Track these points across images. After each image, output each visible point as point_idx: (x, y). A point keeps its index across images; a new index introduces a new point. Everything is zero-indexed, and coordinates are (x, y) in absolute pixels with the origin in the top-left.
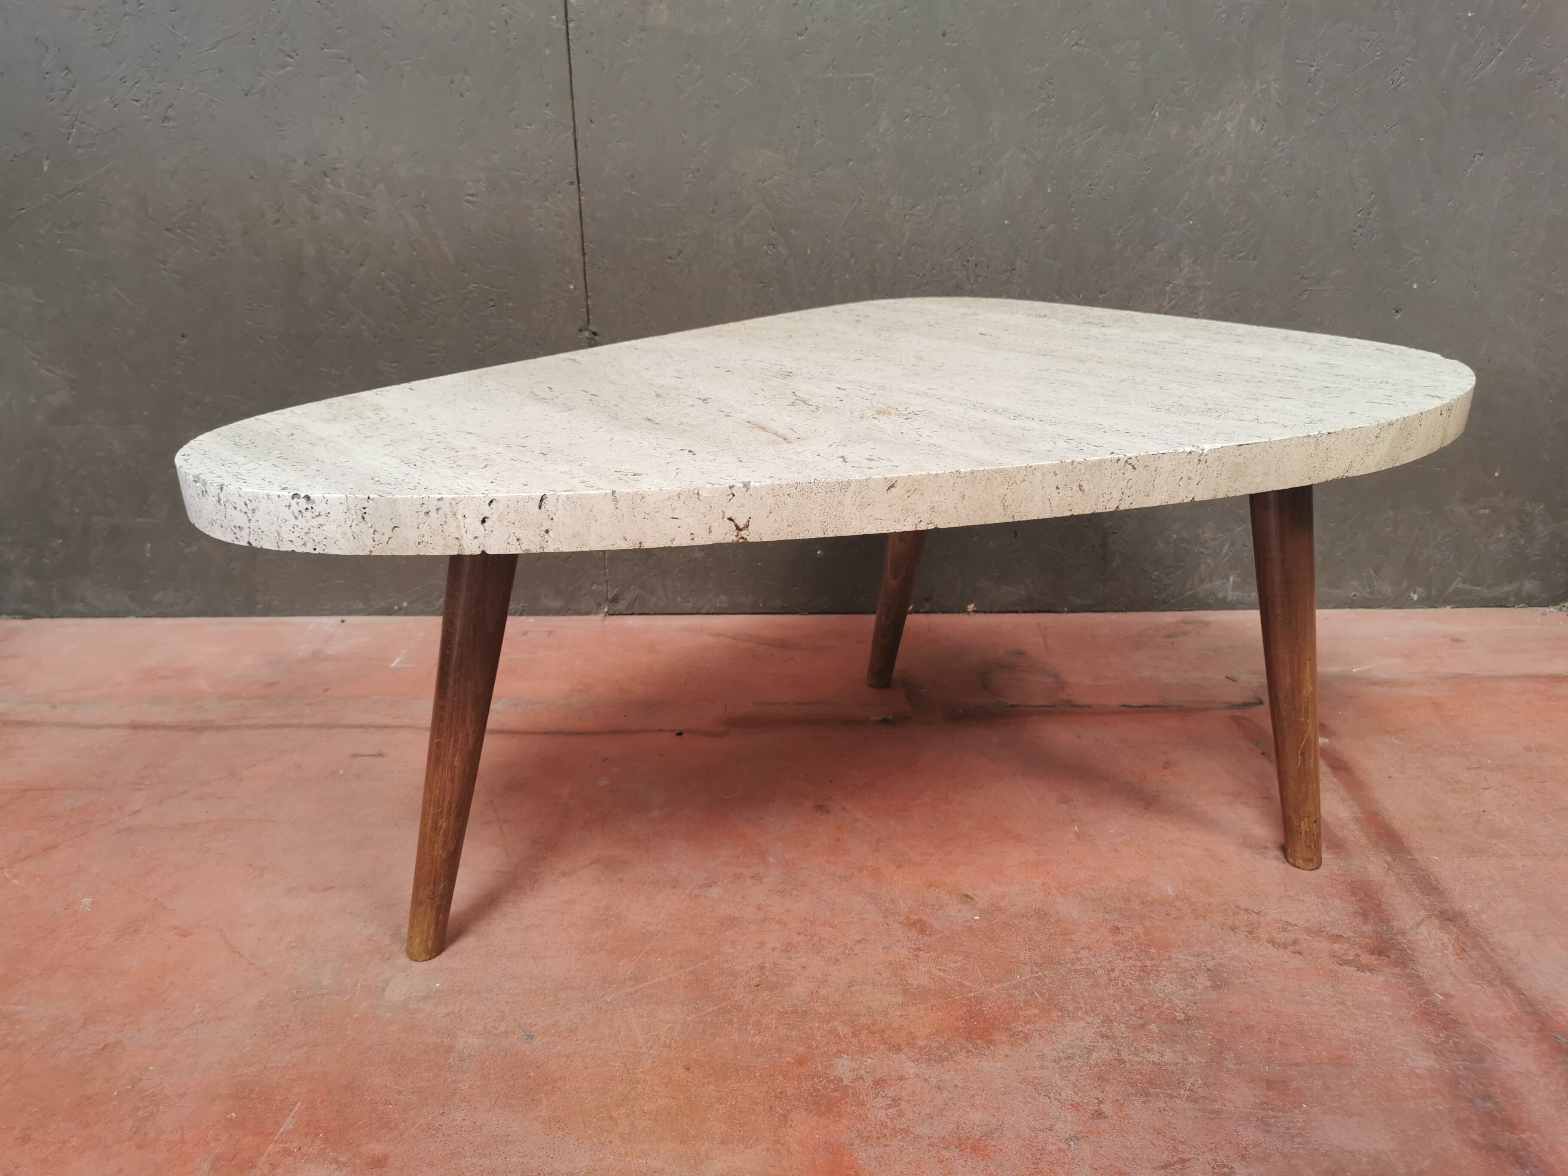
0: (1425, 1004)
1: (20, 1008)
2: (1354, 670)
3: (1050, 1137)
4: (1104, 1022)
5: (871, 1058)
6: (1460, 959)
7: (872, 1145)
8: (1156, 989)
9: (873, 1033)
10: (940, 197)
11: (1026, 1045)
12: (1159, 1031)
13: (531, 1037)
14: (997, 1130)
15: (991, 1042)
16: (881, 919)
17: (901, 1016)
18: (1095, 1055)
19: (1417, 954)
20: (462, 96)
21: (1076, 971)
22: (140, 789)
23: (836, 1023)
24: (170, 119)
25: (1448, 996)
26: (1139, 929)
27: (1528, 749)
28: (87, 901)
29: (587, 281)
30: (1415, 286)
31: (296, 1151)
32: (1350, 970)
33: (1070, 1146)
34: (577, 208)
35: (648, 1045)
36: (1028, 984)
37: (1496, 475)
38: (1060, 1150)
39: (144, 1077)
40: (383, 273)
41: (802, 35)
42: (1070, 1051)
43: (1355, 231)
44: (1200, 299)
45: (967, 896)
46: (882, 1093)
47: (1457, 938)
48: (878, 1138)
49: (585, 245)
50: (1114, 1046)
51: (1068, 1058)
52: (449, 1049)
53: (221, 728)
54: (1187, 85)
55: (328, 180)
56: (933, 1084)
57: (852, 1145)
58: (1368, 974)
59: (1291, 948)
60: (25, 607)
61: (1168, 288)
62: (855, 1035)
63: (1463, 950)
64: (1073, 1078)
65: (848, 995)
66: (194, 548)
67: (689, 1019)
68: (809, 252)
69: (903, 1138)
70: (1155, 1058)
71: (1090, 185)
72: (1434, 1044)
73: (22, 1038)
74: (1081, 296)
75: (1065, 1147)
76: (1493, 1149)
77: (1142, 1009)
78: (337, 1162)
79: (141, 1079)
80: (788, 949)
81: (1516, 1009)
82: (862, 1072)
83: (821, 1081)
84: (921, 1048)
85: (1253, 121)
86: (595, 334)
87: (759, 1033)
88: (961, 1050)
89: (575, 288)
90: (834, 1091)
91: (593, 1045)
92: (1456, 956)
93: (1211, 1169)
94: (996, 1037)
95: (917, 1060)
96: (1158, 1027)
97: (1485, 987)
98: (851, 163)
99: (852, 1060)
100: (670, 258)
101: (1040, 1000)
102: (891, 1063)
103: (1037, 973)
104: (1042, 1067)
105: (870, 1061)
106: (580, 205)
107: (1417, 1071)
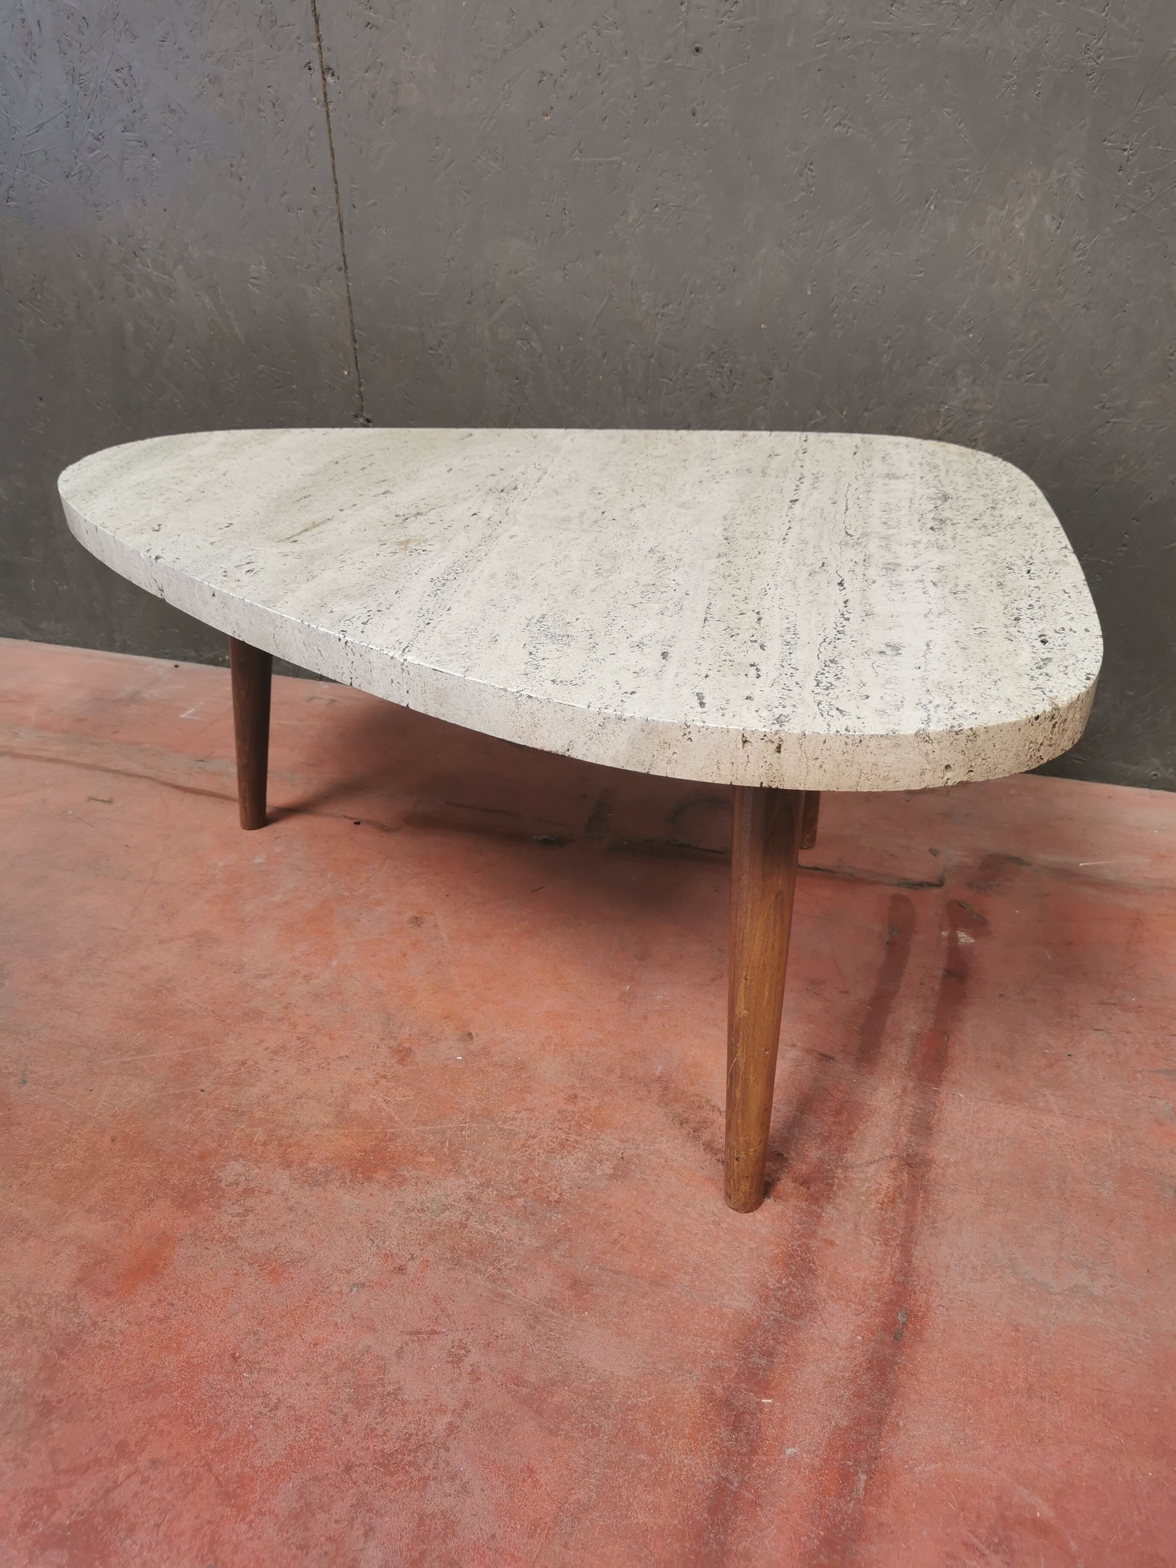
0: (799, 1246)
2: (1081, 864)
3: (342, 1278)
4: (482, 1185)
5: (260, 1168)
6: (881, 1209)
7: (196, 1245)
8: (557, 1165)
9: (281, 1146)
10: (693, 296)
11: (396, 1189)
12: (523, 1206)
13: (25, 1082)
14: (305, 1259)
15: (369, 1179)
16: (377, 1041)
17: (316, 1135)
18: (446, 1214)
19: (840, 1193)
20: (240, 179)
21: (501, 1130)
23: (259, 1129)
24: (12, 200)
25: (830, 1244)
26: (595, 1102)
29: (359, 368)
33: (351, 1291)
34: (346, 295)
35: (103, 1111)
36: (448, 1132)
38: (341, 1292)
40: (188, 351)
41: (547, 115)
42: (428, 1204)
44: (980, 423)
45: (470, 1035)
46: (242, 1201)
47: (900, 1187)
48: (206, 1240)
49: (355, 331)
50: (470, 1210)
51: (422, 1211)
54: (968, 173)
55: (138, 260)
56: (290, 1204)
57: (181, 1240)
61: (942, 410)
62: (265, 1144)
63: (893, 1201)
64: (408, 1231)
65: (290, 1106)
68: (562, 349)
69: (225, 1246)
70: (494, 1230)
71: (855, 288)
72: (767, 1288)
74: (844, 413)
75: (347, 1290)
76: (724, 1404)
77: (526, 1181)
80: (280, 1050)
81: (886, 1274)
82: (243, 1178)
83: (204, 1178)
84: (307, 1170)
85: (1048, 217)
86: (368, 421)
87: (193, 1122)
88: (338, 1180)
89: (349, 374)
90: (208, 1189)
91: (62, 1100)
92: (878, 1205)
94: (378, 1175)
95: (295, 1179)
96: (525, 1202)
98: (601, 256)
99: (244, 1165)
100: (431, 349)
101: (446, 1150)
102: (272, 1176)
103: (465, 1123)
104: (391, 1213)
105: (257, 1170)
106: (349, 291)
107: (725, 1310)
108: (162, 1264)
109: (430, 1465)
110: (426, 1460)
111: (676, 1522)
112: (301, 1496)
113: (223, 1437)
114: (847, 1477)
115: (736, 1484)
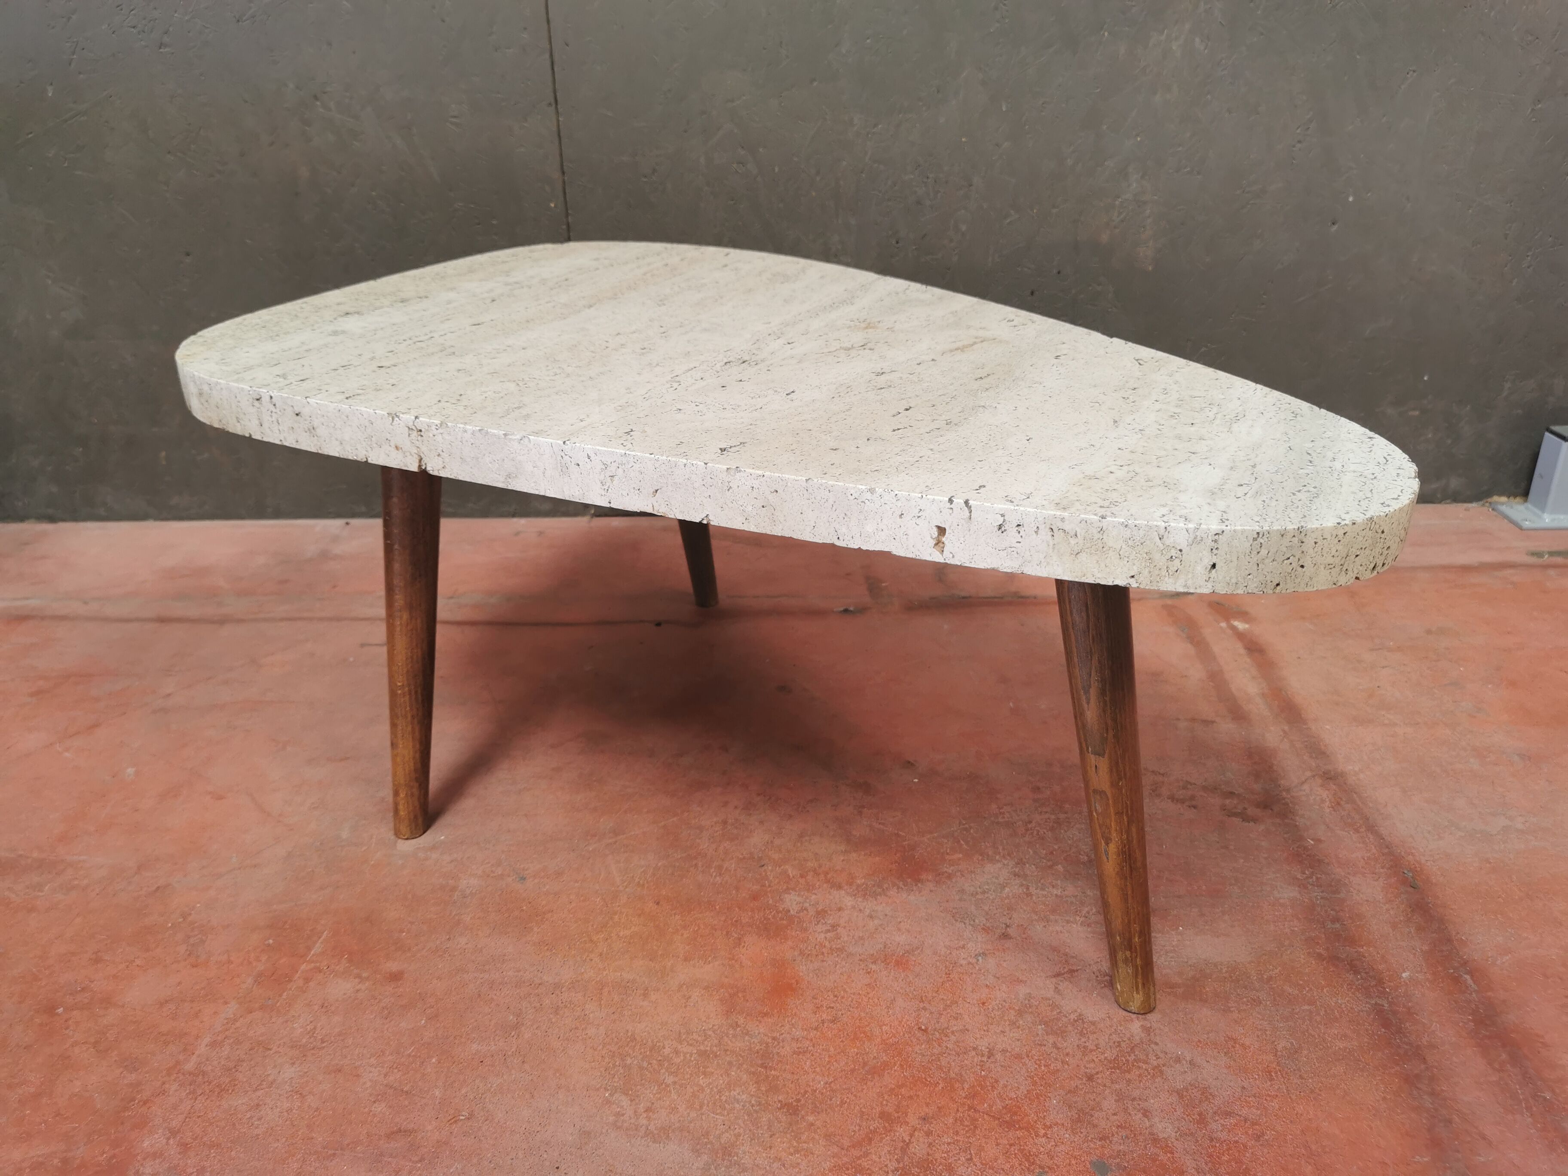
0: (1297, 848)
1: (82, 858)
3: (962, 954)
4: (1018, 864)
5: (816, 894)
6: (1334, 811)
7: (811, 961)
8: (1065, 836)
9: (818, 875)
10: (900, 116)
11: (949, 882)
13: (524, 879)
14: (917, 948)
15: (918, 881)
17: (843, 860)
18: (1007, 890)
19: (1297, 807)
20: (443, 21)
21: (998, 823)
22: (170, 675)
23: (787, 867)
24: (166, 46)
25: (1319, 841)
27: (1429, 632)
28: (131, 771)
29: (568, 199)
30: (1351, 199)
31: (325, 968)
32: (1236, 820)
33: (978, 960)
34: (556, 129)
35: (625, 884)
36: (956, 834)
37: (1426, 378)
38: (969, 963)
39: (193, 912)
40: (374, 193)
42: (986, 887)
43: (1294, 146)
44: (1148, 212)
45: (909, 762)
46: (822, 921)
47: (1335, 794)
48: (817, 955)
49: (564, 164)
50: (1024, 883)
51: (984, 892)
52: (454, 889)
53: (240, 621)
55: (318, 103)
56: (867, 914)
57: (794, 960)
58: (1252, 824)
59: (1187, 803)
60: (50, 511)
61: (1117, 203)
62: (802, 876)
63: (1338, 804)
64: (986, 908)
66: (206, 455)
67: (660, 864)
68: (777, 170)
69: (838, 955)
70: (1058, 892)
71: (1043, 103)
72: (1299, 879)
73: (85, 882)
75: (974, 961)
76: (1334, 959)
77: (1052, 853)
78: (358, 976)
81: (1374, 851)
82: (807, 905)
83: (771, 912)
84: (858, 886)
85: (1197, 40)
87: (720, 874)
88: (893, 887)
89: (555, 206)
90: (782, 919)
91: (576, 885)
92: (1331, 809)
93: (1095, 977)
94: (924, 876)
95: (855, 895)
96: (1064, 867)
97: (1351, 833)
98: (815, 84)
99: (799, 895)
100: (645, 176)
101: (965, 846)
102: (832, 897)
103: (964, 825)
104: (960, 900)
105: (814, 897)
106: (558, 126)
107: (1281, 901)
108: (793, 981)
109: (1152, 1058)
110: (1147, 1056)
111: (1366, 1040)
112: (1070, 1107)
113: (966, 1086)
114: (1457, 980)
115: (1386, 1005)
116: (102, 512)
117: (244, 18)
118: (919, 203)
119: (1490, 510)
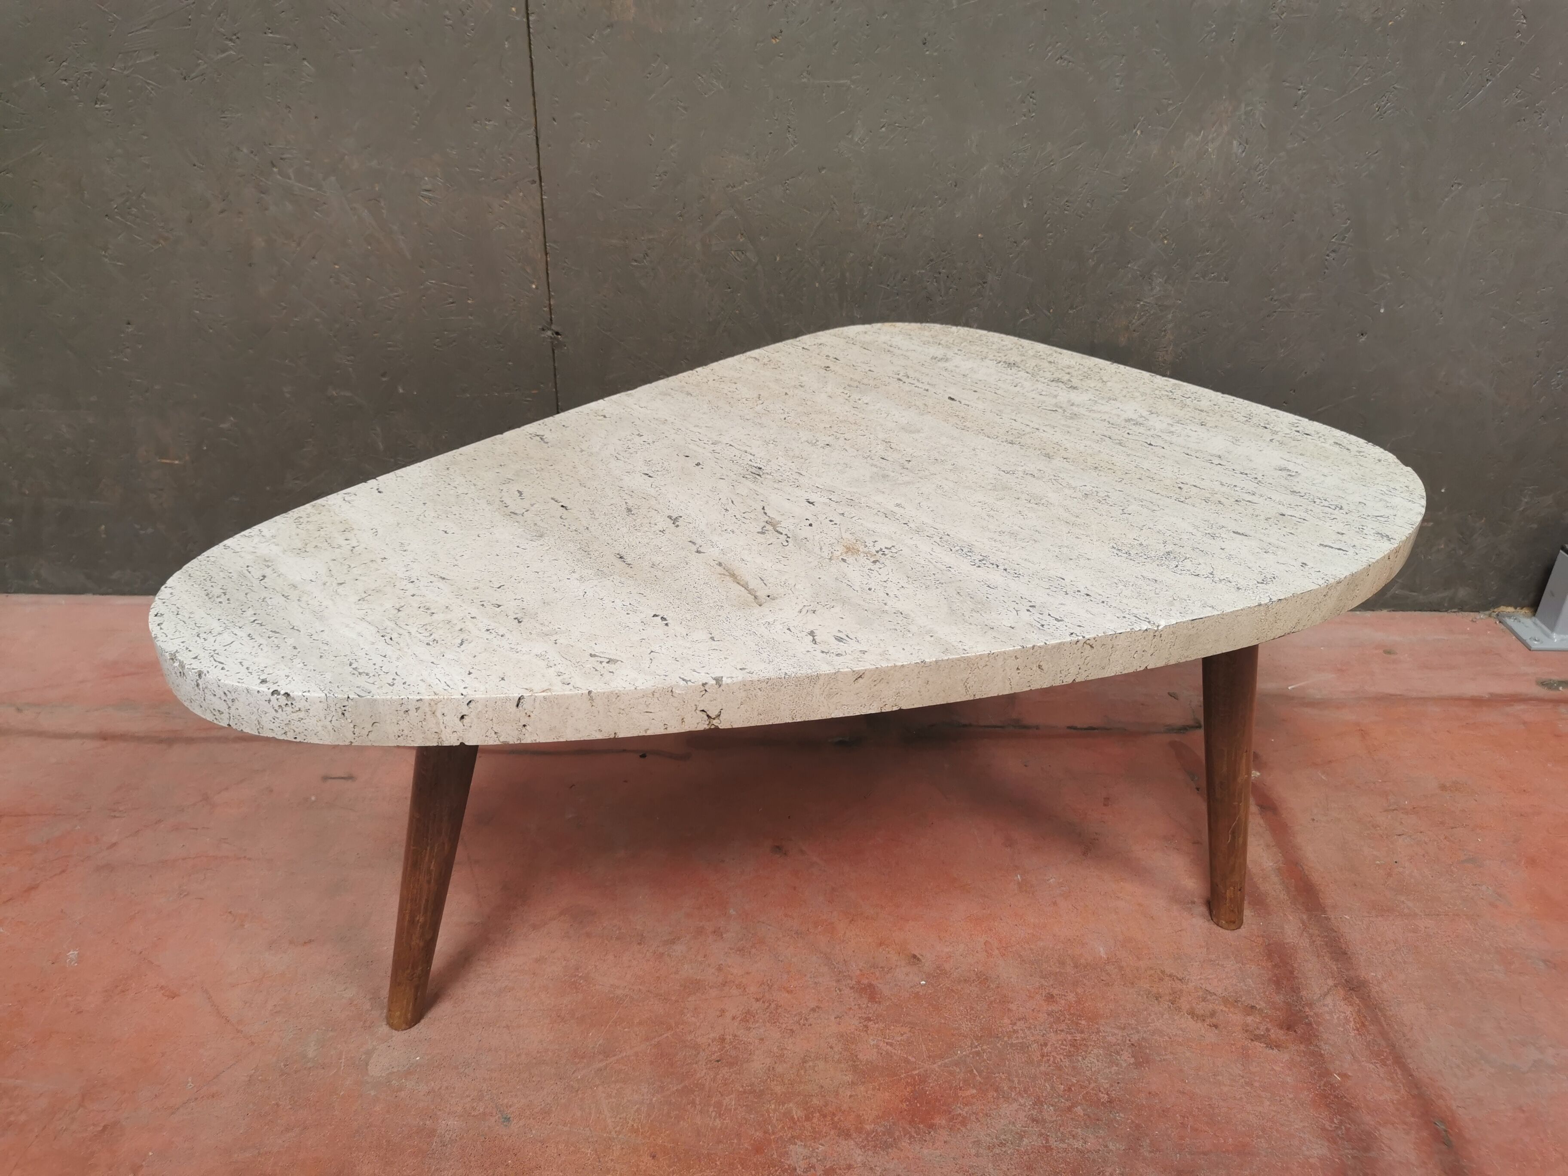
0: (1325, 1085)
1: (19, 1082)
2: (1290, 688)
4: (1035, 1104)
5: (822, 1145)
6: (1359, 1034)
8: (1083, 1066)
9: (824, 1116)
10: (914, 208)
11: (964, 1130)
12: (1084, 1115)
13: (508, 1119)
15: (931, 1126)
16: (835, 984)
17: (851, 1096)
18: (1026, 1141)
19: (1321, 1029)
20: (417, 88)
21: (1012, 1045)
22: (115, 817)
23: (791, 1105)
24: (103, 101)
25: (1344, 1076)
26: (1071, 997)
27: (1443, 787)
28: (73, 954)
29: (550, 281)
30: (1382, 311)
32: (1259, 1046)
34: (540, 207)
35: (618, 1129)
36: (968, 1060)
37: (1443, 491)
39: (144, 1163)
40: (337, 267)
41: (776, 38)
42: (1003, 1137)
43: (1328, 255)
44: (1170, 316)
45: (914, 956)
47: (1359, 1011)
49: (547, 244)
50: (1043, 1131)
51: (1002, 1145)
52: (432, 1133)
54: (1171, 104)
55: (275, 170)
58: (1275, 1051)
59: (1208, 1021)
61: (1138, 306)
62: (808, 1118)
63: (1363, 1025)
64: (1004, 1167)
65: (802, 1072)
66: (150, 530)
67: (654, 1099)
68: (778, 259)
70: (1078, 1144)
71: (1067, 202)
72: (1327, 1130)
73: (23, 1118)
74: (1051, 311)
77: (1070, 1090)
79: (142, 1166)
80: (747, 1017)
81: (1403, 1092)
82: (814, 1160)
83: (776, 1171)
84: (868, 1134)
85: (1235, 143)
86: (557, 333)
87: (720, 1115)
88: (905, 1136)
89: (537, 288)
91: (566, 1129)
92: (1356, 1032)
94: (937, 1120)
95: (864, 1147)
96: (1084, 1110)
97: (1378, 1066)
98: (824, 171)
99: (805, 1146)
100: (636, 261)
101: (978, 1078)
102: (840, 1150)
103: (976, 1047)
104: (977, 1155)
105: (821, 1148)
106: (542, 204)
107: (1311, 1160)
116: (36, 584)
117: (193, 75)
118: (929, 298)
119: (1498, 622)
